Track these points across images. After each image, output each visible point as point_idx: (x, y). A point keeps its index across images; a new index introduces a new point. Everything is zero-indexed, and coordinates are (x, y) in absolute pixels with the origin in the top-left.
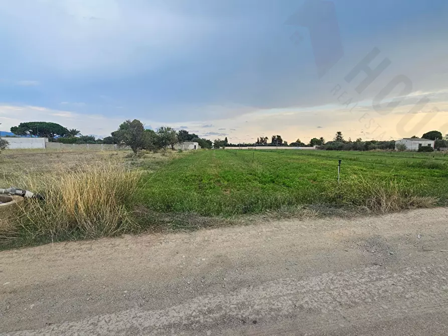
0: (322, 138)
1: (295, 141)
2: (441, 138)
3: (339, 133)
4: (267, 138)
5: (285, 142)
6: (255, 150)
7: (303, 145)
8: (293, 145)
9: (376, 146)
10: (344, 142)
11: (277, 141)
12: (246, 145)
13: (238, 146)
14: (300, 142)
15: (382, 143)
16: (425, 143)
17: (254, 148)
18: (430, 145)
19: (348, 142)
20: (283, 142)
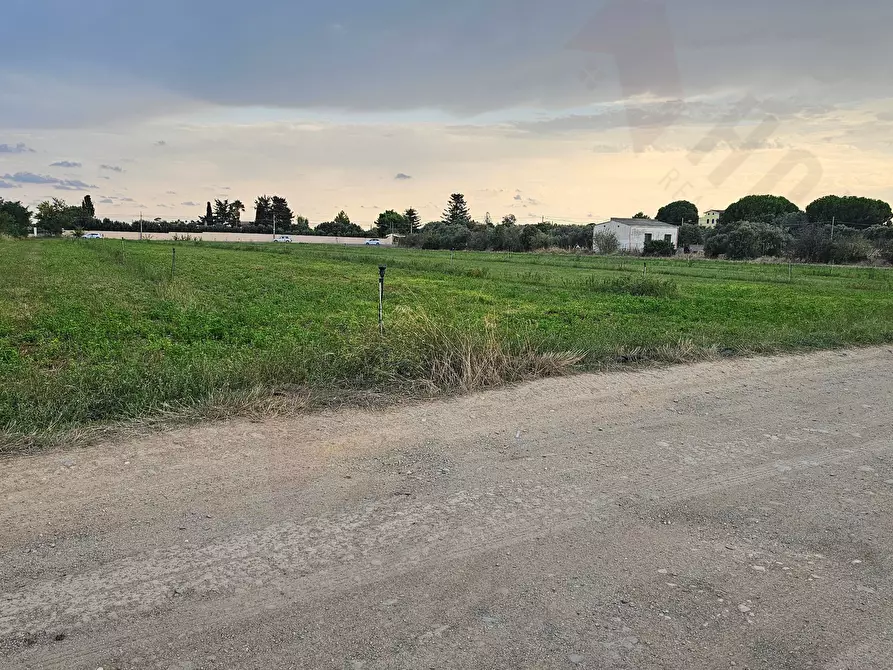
0: (411, 212)
1: (331, 219)
2: (696, 219)
3: (457, 198)
4: (238, 204)
5: (300, 219)
6: (199, 244)
7: (356, 231)
8: (325, 229)
9: (550, 238)
10: (471, 225)
11: (274, 215)
12: (165, 227)
13: (136, 227)
14: (346, 221)
15: (564, 229)
16: (659, 233)
17: (193, 236)
18: (668, 237)
19: (482, 226)
20: (294, 221)
